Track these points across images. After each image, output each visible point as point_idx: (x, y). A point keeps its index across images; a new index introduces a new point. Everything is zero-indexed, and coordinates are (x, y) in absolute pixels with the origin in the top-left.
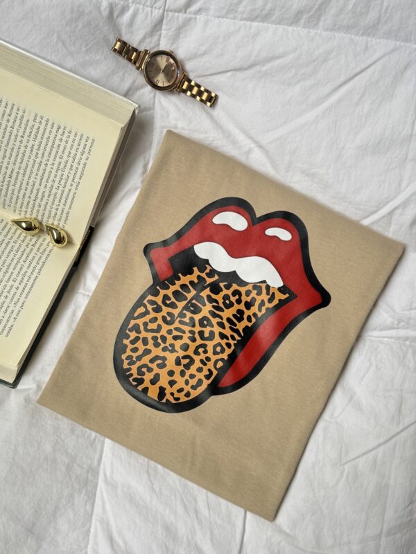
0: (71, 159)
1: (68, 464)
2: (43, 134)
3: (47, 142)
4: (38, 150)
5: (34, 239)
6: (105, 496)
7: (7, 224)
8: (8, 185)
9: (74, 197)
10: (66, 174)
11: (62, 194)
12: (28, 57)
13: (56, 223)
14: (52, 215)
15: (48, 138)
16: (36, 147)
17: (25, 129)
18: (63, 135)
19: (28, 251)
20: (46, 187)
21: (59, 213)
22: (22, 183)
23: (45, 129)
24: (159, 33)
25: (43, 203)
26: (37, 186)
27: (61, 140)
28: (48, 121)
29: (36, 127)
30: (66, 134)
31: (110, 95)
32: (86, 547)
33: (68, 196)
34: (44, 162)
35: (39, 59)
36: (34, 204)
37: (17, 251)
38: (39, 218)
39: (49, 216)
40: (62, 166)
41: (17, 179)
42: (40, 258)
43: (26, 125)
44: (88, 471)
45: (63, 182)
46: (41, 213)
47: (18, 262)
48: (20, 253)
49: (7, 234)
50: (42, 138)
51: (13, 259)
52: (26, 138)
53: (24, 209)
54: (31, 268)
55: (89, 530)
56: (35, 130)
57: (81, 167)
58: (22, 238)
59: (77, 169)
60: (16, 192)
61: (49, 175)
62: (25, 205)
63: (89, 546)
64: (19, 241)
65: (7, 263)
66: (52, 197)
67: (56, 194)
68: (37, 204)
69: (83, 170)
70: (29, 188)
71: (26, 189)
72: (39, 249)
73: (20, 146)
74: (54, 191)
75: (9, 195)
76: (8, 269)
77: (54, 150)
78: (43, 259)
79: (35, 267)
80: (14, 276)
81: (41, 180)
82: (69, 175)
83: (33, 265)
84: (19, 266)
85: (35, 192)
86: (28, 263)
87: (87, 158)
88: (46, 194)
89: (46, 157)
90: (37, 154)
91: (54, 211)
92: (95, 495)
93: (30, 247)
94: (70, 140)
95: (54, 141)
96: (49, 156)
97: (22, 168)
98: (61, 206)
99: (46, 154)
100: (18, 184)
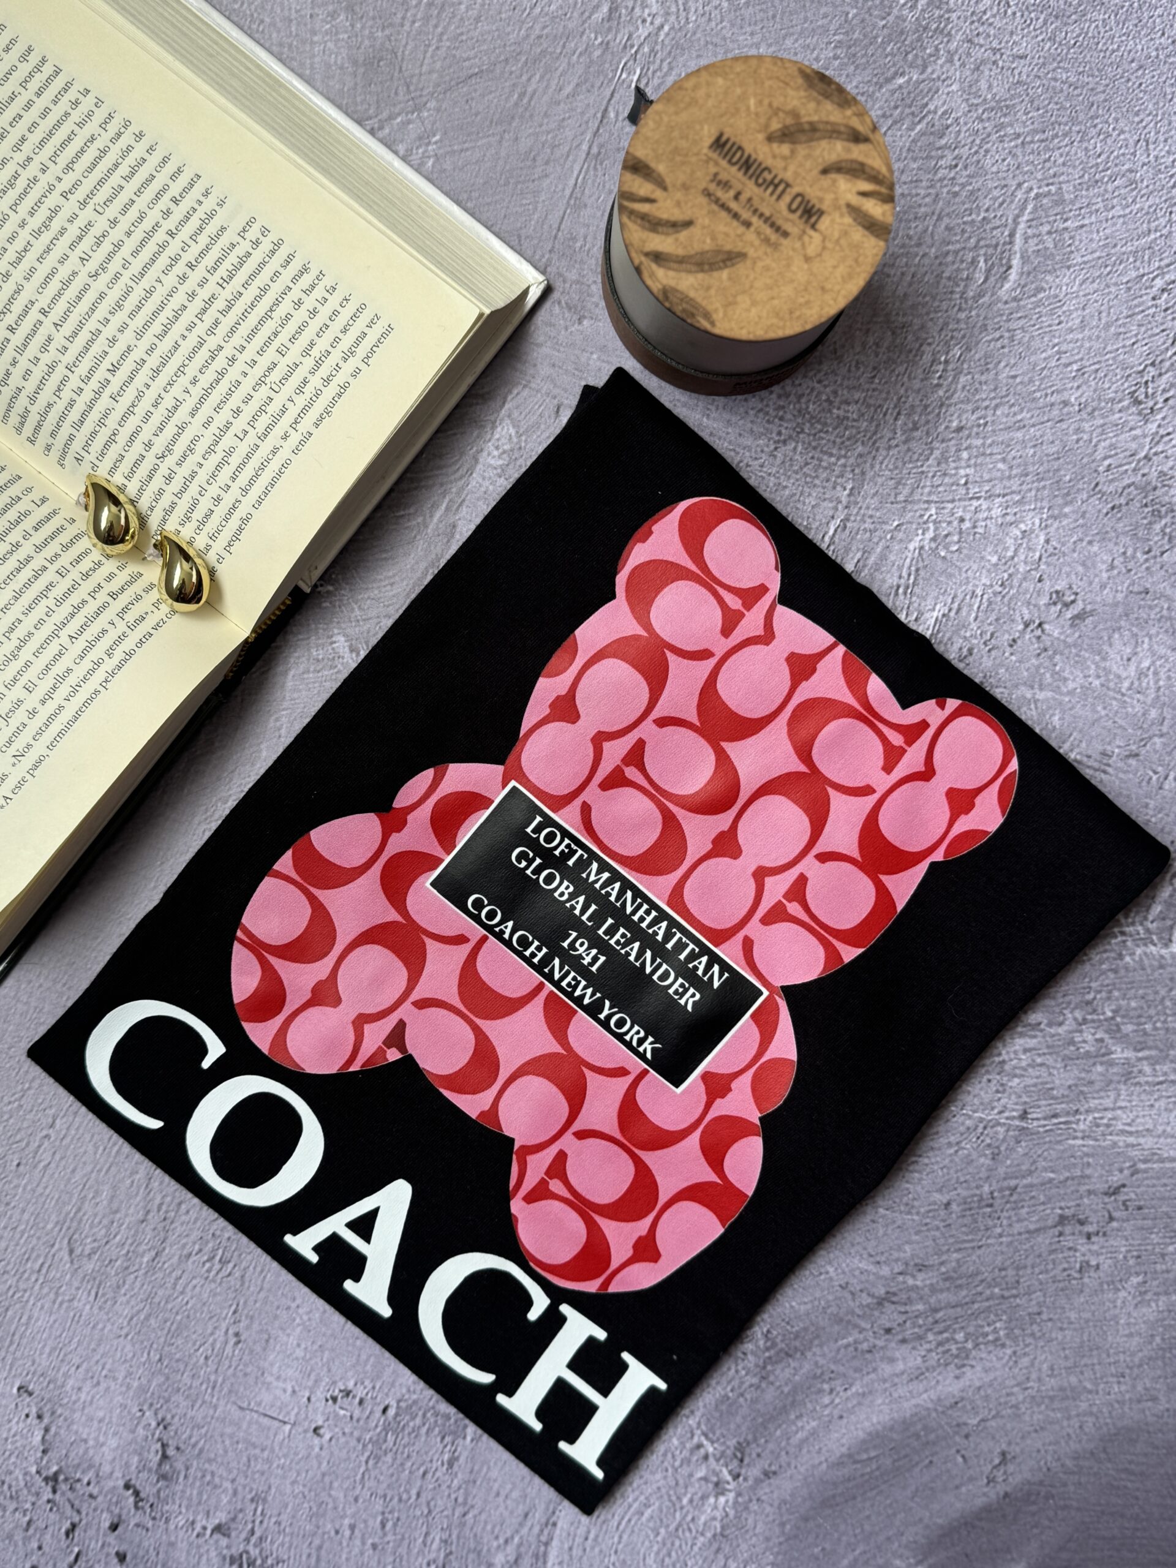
0: (309, 362)
2: (253, 276)
3: (258, 298)
4: (224, 313)
7: (55, 513)
8: (98, 393)
9: (280, 473)
10: (279, 400)
11: (248, 457)
14: (198, 515)
15: (264, 290)
16: (220, 304)
17: (208, 248)
18: (308, 291)
19: (91, 608)
20: (207, 424)
22: (140, 396)
23: (263, 264)
25: (183, 471)
26: (182, 414)
27: (298, 304)
28: (278, 245)
29: (239, 251)
30: (318, 292)
33: (262, 467)
34: (228, 351)
36: (154, 470)
37: (59, 602)
39: (186, 519)
40: (275, 376)
41: (131, 379)
42: (122, 637)
43: (214, 239)
46: (165, 501)
47: (55, 635)
48: (66, 609)
49: (46, 543)
50: (246, 284)
51: (41, 622)
52: (200, 272)
54: (87, 664)
56: (232, 258)
57: (330, 391)
58: (86, 565)
59: (318, 394)
61: (230, 393)
62: (125, 467)
64: (75, 574)
65: (21, 632)
66: (214, 459)
69: (333, 402)
71: (148, 416)
73: (174, 290)
79: (97, 664)
80: (31, 674)
81: (201, 401)
82: (289, 405)
83: (93, 655)
84: (53, 648)
85: (170, 430)
86: (81, 644)
87: (356, 373)
88: (201, 447)
89: (237, 340)
90: (217, 323)
91: (205, 504)
94: (325, 312)
95: (277, 303)
96: (249, 338)
97: (157, 353)
98: (235, 492)
99: (244, 330)
100: (130, 394)
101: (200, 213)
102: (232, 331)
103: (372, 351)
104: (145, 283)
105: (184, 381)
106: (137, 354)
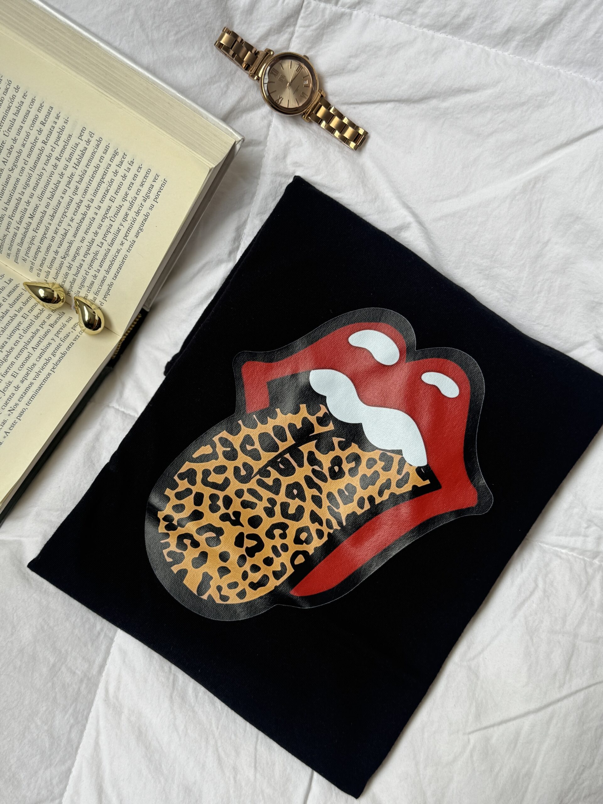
0: (127, 204)
1: (54, 666)
2: (90, 161)
3: (95, 172)
4: (79, 182)
5: (54, 316)
6: (102, 723)
7: (17, 286)
8: (27, 229)
9: (123, 262)
10: (116, 226)
11: (106, 255)
12: (84, 38)
13: (91, 297)
14: (87, 283)
15: (97, 167)
16: (76, 178)
17: (64, 148)
18: (120, 165)
19: (42, 333)
20: (82, 240)
21: (97, 282)
22: (47, 229)
23: (94, 153)
24: (290, 30)
25: (76, 264)
26: (69, 237)
27: (116, 173)
28: (99, 141)
29: (81, 147)
30: (125, 165)
31: (201, 115)
32: (61, 795)
33: (114, 260)
34: (85, 203)
35: (102, 44)
36: (62, 264)
37: (25, 331)
38: (67, 286)
39: (82, 286)
40: (111, 213)
41: (41, 221)
42: (59, 346)
43: (67, 142)
44: (81, 681)
45: (110, 237)
46: (70, 278)
47: (25, 348)
48: (29, 335)
49: (15, 302)
50: (87, 166)
51: (17, 342)
52: (63, 162)
53: (45, 268)
54: (43, 361)
55: (69, 771)
56: (78, 152)
57: (140, 218)
58: (36, 311)
59: (134, 220)
60: (37, 241)
61: (91, 224)
62: (47, 263)
63: (66, 794)
64: (31, 316)
65: (7, 348)
66: (89, 258)
67: (96, 254)
68: (66, 264)
69: (143, 224)
70: (58, 239)
71: (53, 239)
72: (58, 332)
73: (52, 173)
74: (94, 248)
75: (26, 245)
76: (7, 356)
77: (104, 186)
78: (62, 349)
79: (48, 360)
80: (15, 368)
81: (77, 229)
82: (121, 227)
83: (46, 356)
84: (25, 354)
85: (65, 245)
86: (38, 351)
87: (152, 207)
88: (82, 251)
89: (89, 196)
90: (77, 188)
91: (89, 279)
92: (87, 719)
93: (46, 327)
94: (130, 176)
95: (105, 174)
96: (95, 194)
97: (51, 207)
98: (102, 273)
99: (91, 191)
100: (42, 229)
101: (57, 129)
102: (85, 192)
103: (158, 195)
104: (38, 171)
105: (67, 220)
106: (41, 209)
